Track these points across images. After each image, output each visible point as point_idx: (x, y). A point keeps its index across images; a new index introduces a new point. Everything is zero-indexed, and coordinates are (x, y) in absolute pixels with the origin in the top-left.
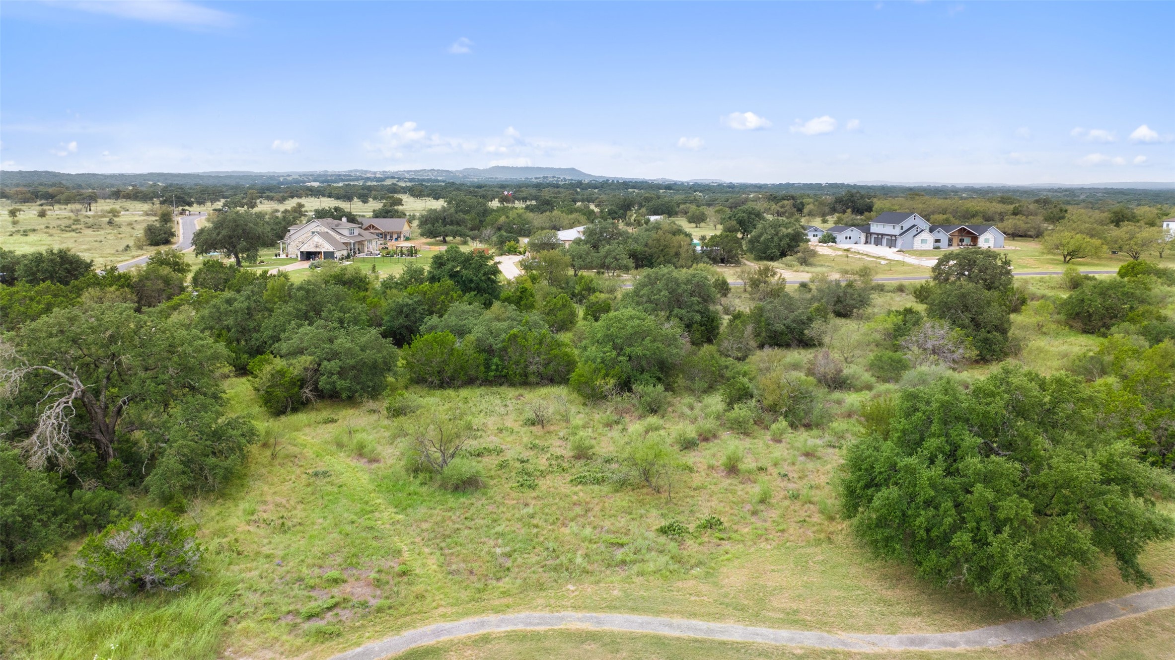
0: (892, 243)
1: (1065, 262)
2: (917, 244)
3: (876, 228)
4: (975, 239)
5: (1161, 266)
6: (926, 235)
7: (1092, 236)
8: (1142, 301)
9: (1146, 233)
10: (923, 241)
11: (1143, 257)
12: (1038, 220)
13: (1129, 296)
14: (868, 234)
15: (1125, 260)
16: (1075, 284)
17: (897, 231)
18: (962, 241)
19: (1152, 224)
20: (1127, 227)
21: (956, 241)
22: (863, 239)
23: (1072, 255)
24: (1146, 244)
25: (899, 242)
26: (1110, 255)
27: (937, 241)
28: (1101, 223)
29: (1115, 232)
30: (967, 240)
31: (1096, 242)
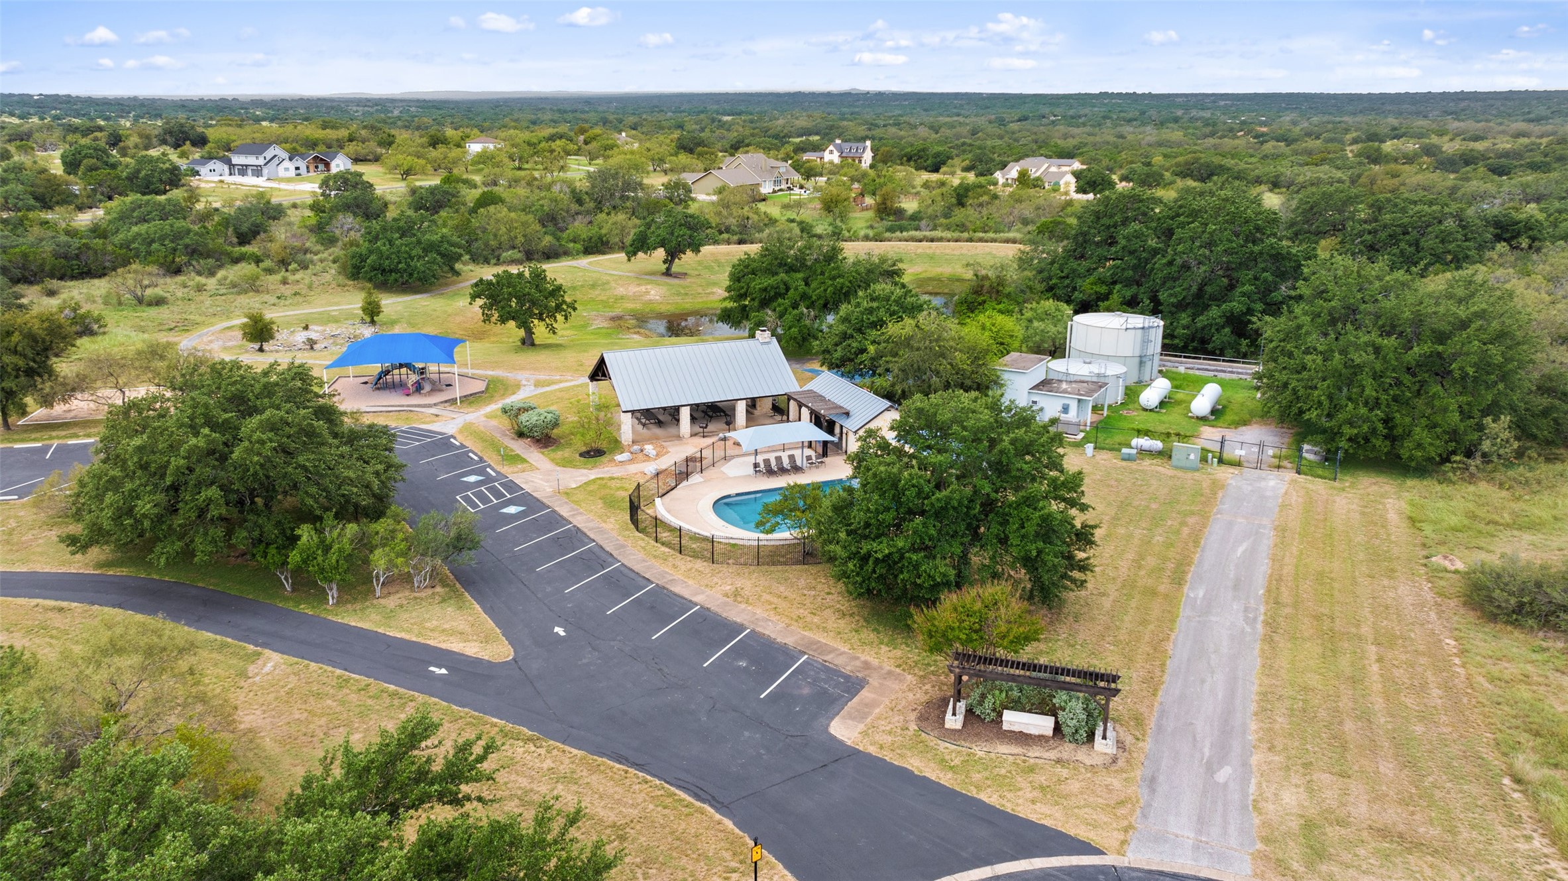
0: (258, 172)
1: (403, 179)
2: (281, 172)
3: (237, 160)
4: (327, 165)
5: (465, 177)
6: (287, 164)
7: (418, 157)
8: (454, 196)
9: (455, 153)
10: (287, 169)
11: (455, 171)
12: (372, 145)
13: (447, 193)
14: (231, 166)
15: (443, 173)
16: (413, 191)
17: (261, 161)
18: (317, 167)
19: (458, 146)
20: (441, 149)
21: (312, 168)
22: (227, 170)
23: (407, 173)
24: (455, 162)
25: (265, 171)
26: (432, 172)
27: (297, 168)
28: (423, 146)
29: (434, 153)
30: (321, 167)
31: (422, 162)
